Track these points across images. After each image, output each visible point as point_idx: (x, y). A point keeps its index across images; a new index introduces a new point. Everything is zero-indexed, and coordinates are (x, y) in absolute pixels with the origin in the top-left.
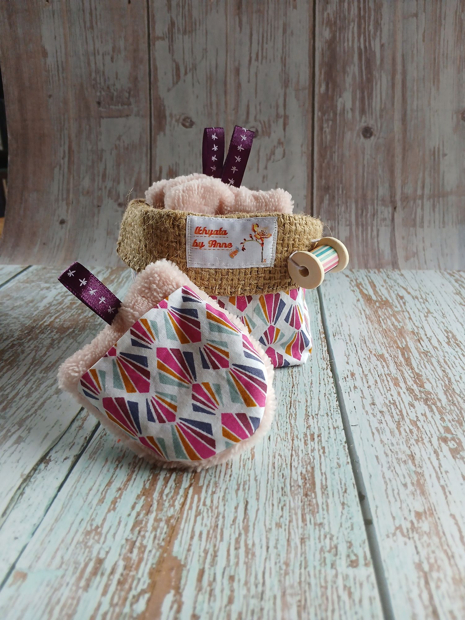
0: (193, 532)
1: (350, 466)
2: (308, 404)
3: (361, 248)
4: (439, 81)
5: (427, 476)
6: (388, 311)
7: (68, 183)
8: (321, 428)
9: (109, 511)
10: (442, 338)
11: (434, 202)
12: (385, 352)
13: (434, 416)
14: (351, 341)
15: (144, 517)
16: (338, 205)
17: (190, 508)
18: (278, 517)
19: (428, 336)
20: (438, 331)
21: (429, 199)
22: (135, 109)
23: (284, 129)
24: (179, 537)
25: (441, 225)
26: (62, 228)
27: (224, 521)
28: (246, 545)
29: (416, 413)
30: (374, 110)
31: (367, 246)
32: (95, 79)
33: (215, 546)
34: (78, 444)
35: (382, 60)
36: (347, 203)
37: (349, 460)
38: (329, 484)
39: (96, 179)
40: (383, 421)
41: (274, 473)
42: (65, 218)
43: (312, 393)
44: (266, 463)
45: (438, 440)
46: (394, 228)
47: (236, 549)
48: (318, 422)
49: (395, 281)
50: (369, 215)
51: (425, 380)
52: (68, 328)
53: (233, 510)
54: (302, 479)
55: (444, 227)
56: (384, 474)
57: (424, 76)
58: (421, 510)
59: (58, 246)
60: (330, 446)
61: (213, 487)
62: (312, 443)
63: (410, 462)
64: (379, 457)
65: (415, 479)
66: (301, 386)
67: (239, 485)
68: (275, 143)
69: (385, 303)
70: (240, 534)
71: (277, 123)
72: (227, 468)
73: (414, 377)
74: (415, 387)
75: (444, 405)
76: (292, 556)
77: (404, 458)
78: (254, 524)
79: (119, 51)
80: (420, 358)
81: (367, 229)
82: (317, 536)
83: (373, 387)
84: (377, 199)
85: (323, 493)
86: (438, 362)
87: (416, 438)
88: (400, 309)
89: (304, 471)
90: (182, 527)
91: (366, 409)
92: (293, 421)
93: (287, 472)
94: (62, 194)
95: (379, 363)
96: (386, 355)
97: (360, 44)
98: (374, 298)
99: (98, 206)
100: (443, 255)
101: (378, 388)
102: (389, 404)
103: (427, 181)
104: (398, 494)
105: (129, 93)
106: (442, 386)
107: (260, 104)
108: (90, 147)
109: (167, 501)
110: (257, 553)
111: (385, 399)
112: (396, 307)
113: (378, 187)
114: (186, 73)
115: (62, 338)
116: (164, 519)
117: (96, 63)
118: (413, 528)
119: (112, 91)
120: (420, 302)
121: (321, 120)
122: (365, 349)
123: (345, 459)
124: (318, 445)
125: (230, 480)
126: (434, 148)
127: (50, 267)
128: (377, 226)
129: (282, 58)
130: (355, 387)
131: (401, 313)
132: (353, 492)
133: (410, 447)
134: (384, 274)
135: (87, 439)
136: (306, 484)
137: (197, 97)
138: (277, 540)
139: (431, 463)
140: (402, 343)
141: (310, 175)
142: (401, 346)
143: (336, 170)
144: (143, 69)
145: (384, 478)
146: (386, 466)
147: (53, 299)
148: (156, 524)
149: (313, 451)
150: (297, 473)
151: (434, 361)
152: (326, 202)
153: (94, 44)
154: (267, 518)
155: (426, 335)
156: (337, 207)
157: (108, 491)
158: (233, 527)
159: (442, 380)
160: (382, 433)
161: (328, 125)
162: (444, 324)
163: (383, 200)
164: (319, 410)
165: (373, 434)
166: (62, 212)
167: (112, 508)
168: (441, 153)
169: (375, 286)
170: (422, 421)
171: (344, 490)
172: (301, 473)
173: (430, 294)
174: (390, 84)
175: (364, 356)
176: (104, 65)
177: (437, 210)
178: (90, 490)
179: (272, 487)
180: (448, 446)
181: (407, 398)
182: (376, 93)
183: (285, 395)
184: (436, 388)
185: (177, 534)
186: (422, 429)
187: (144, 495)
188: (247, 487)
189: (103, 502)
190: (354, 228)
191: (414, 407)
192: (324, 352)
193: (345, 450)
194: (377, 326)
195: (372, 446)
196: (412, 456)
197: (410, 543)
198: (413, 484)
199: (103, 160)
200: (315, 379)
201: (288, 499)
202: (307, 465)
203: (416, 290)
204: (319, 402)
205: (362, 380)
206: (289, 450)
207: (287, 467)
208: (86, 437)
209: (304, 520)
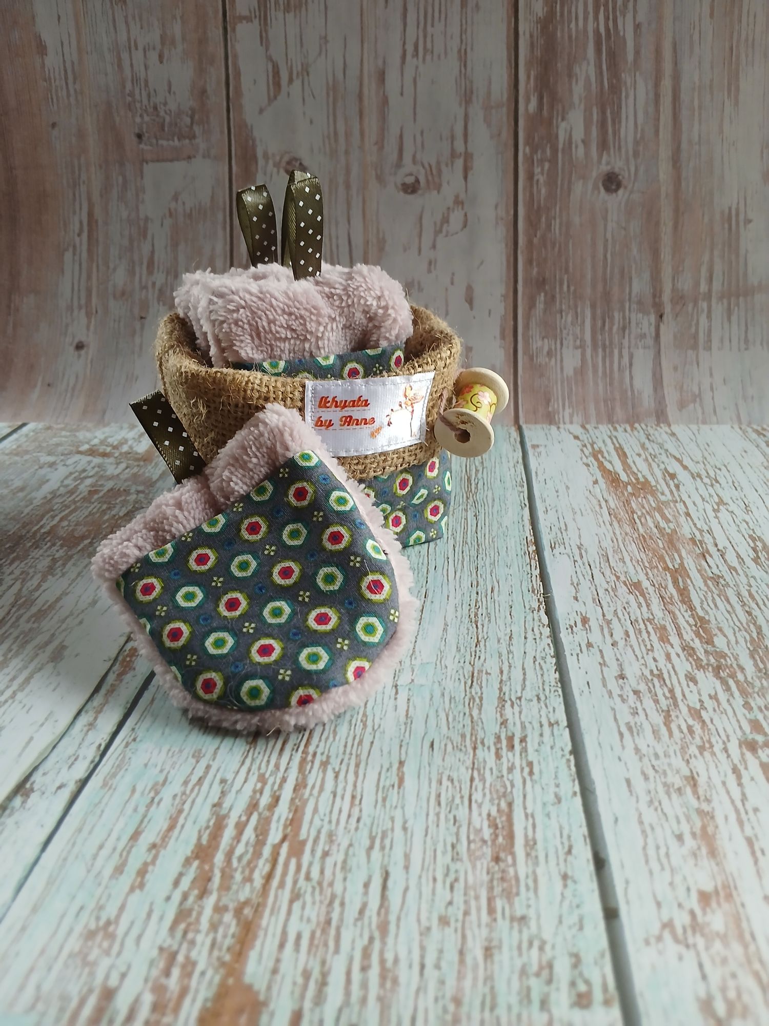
0: (284, 933)
1: (578, 800)
2: (504, 678)
3: (601, 388)
4: (738, 89)
5: (720, 819)
6: (648, 501)
7: (89, 277)
8: (527, 725)
9: (132, 890)
10: (745, 550)
11: (729, 304)
12: (642, 577)
13: (731, 699)
14: (582, 557)
15: (195, 902)
16: (561, 312)
17: (282, 885)
18: (443, 905)
19: (720, 547)
20: (737, 538)
21: (721, 298)
22: (203, 146)
23: (466, 178)
24: (258, 943)
25: (743, 346)
26: (79, 356)
27: (342, 913)
28: (382, 962)
29: (700, 694)
30: (623, 144)
31: (611, 384)
32: (131, 94)
33: (323, 963)
34: (85, 758)
35: (637, 53)
36: (576, 307)
37: (577, 788)
38: (539, 836)
39: (137, 269)
40: (640, 711)
41: (438, 815)
42: (83, 339)
43: (511, 656)
44: (424, 794)
45: (740, 746)
46: (659, 352)
47: (364, 969)
48: (520, 713)
49: (661, 446)
50: (615, 328)
51: (716, 631)
52: (83, 538)
53: (361, 889)
54: (489, 826)
55: (746, 349)
56: (640, 815)
57: (712, 81)
58: (708, 887)
59: (73, 389)
60: (542, 760)
61: (325, 842)
62: (510, 754)
63: (688, 790)
64: (633, 782)
65: (698, 824)
66: (492, 644)
67: (372, 839)
68: (450, 202)
69: (643, 487)
70: (371, 939)
71: (452, 165)
72: (352, 804)
73: (696, 626)
74: (697, 644)
75: (749, 679)
76: (468, 983)
77: (678, 782)
78: (399, 919)
79: (173, 43)
80: (706, 589)
81: (612, 353)
82: (515, 943)
83: (621, 643)
84: (630, 300)
85: (528, 855)
86: (739, 595)
87: (699, 743)
88: (669, 497)
89: (494, 812)
90: (264, 923)
91: (609, 687)
92: (475, 713)
93: (462, 813)
94: (79, 298)
95: (631, 598)
96: (646, 584)
97: (598, 24)
98: (624, 477)
99: (142, 318)
100: (745, 398)
101: (631, 646)
102: (650, 678)
103: (718, 268)
104: (667, 855)
105: (192, 118)
106: (746, 641)
107: (422, 133)
108: (125, 214)
109: (240, 870)
110: (403, 979)
111: (643, 668)
112: (663, 494)
113: (631, 278)
114: (291, 81)
115: (71, 557)
116: (232, 906)
117: (132, 65)
118: (695, 926)
119: (162, 113)
120: (705, 484)
121: (530, 161)
122: (608, 572)
123: (569, 786)
124: (521, 758)
125: (357, 829)
126: (730, 209)
127: (59, 426)
128: (629, 348)
129: (459, 51)
130: (589, 645)
131: (672, 505)
132: (584, 853)
133: (688, 762)
134: (642, 431)
135: (102, 748)
136: (497, 836)
137: (311, 122)
138: (441, 951)
139: (728, 792)
140: (673, 560)
141: (512, 259)
142: (671, 566)
143: (556, 249)
144: (216, 74)
145: (641, 823)
146: (644, 798)
147: (59, 484)
148: (216, 917)
149: (511, 769)
150: (480, 815)
151: (730, 593)
152: (540, 305)
153: (128, 32)
154: (424, 906)
155: (716, 545)
156: (558, 316)
157: (134, 850)
158: (359, 924)
159: (746, 631)
160: (638, 734)
161: (543, 169)
162: (747, 523)
163: (640, 302)
164: (523, 689)
165: (621, 735)
166: (80, 329)
167: (137, 884)
168: (742, 217)
169: (625, 455)
170: (710, 709)
171: (566, 849)
172: (489, 815)
173: (723, 468)
174: (651, 95)
175: (606, 586)
176: (146, 68)
177: (734, 318)
178: (101, 847)
179: (435, 844)
180: (758, 758)
181: (683, 666)
182: (627, 111)
183: (462, 662)
184: (735, 646)
185: (255, 937)
186: (711, 726)
187: (197, 857)
188: (387, 842)
189: (121, 872)
190: (589, 352)
191: (696, 682)
192: (534, 578)
193: (569, 767)
194: (628, 529)
195: (620, 759)
196: (693, 778)
197: (690, 956)
198: (694, 835)
199: (149, 237)
200: (517, 629)
201: (464, 866)
202: (499, 798)
203: (698, 462)
204: (524, 674)
205: (602, 630)
206: (467, 768)
207: (462, 802)
208: (100, 745)
209: (491, 911)
